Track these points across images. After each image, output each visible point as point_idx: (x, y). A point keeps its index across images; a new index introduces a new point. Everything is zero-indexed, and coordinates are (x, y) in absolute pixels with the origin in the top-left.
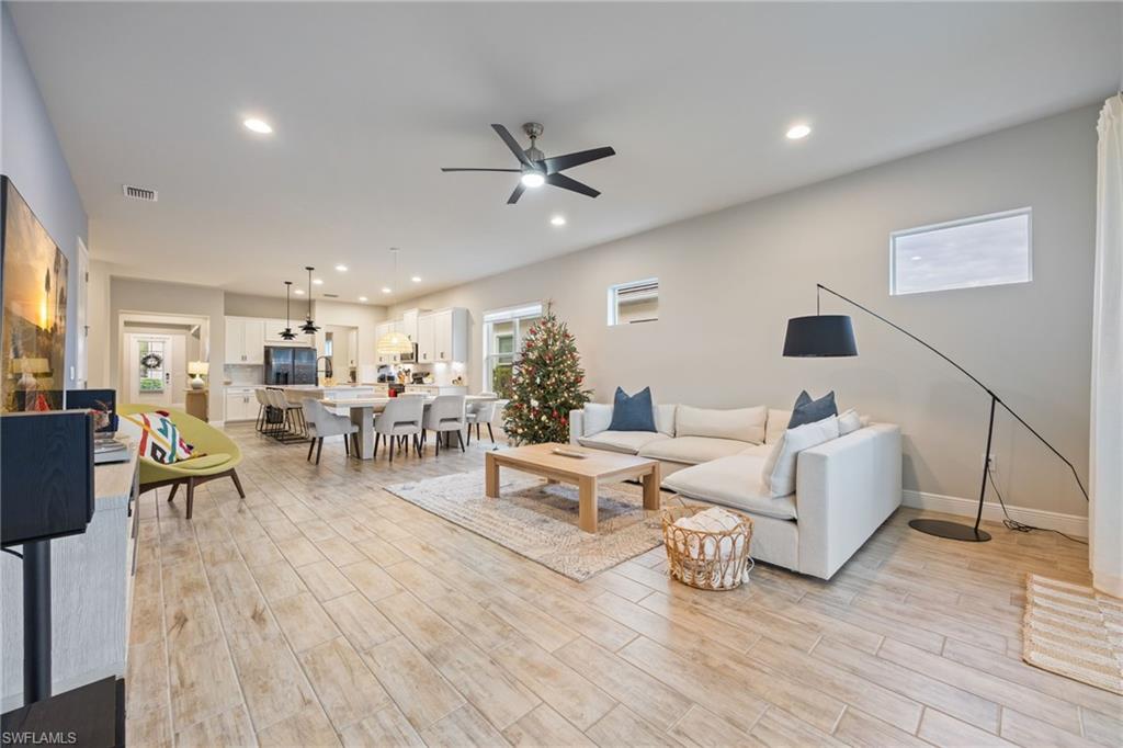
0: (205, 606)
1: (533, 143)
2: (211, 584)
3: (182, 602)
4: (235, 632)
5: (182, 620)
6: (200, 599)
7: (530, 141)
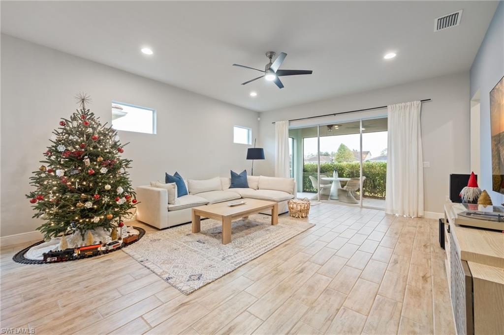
0: (412, 278)
1: (271, 61)
2: (405, 289)
3: (423, 288)
4: (406, 262)
5: (424, 278)
6: (413, 284)
7: (269, 60)
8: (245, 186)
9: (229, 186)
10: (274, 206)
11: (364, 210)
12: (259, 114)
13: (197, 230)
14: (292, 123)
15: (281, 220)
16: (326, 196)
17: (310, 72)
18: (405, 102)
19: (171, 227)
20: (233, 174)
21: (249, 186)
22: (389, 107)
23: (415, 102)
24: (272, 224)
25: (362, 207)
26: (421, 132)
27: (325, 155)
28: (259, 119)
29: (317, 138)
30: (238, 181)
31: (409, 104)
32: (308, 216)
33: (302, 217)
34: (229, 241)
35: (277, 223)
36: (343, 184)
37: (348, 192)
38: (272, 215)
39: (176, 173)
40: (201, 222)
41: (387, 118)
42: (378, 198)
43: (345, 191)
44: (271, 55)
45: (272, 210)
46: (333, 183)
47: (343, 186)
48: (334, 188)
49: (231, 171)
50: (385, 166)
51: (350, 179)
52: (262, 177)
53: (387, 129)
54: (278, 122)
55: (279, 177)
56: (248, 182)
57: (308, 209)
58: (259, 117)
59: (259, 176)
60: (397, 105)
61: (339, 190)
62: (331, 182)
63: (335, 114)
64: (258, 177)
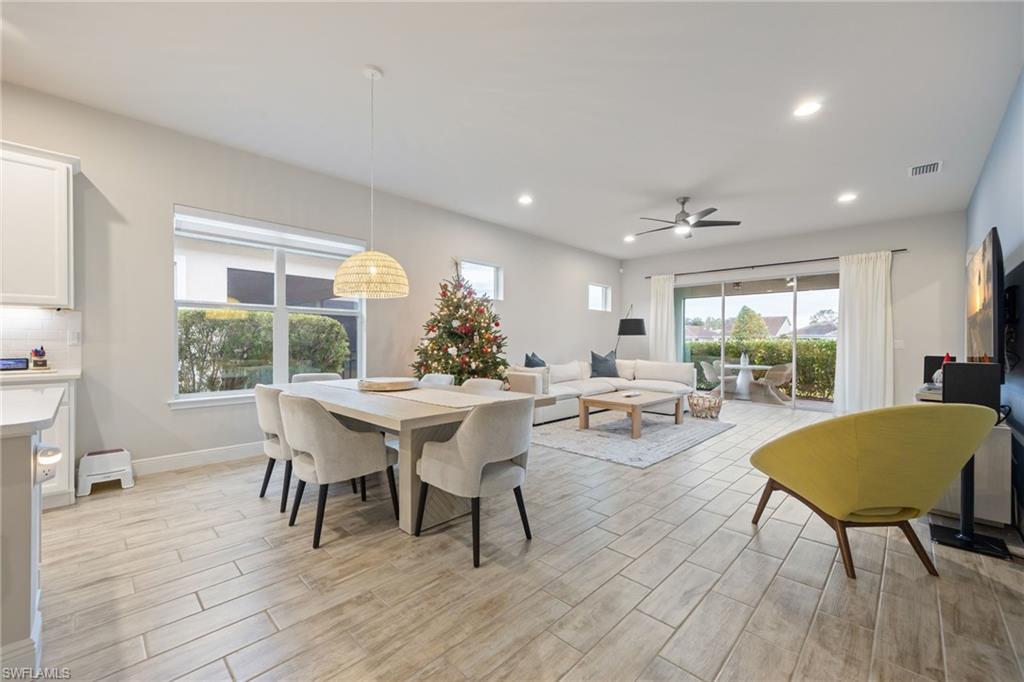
1: (683, 208)
7: (681, 206)
8: (613, 374)
9: (589, 375)
10: (679, 399)
11: (797, 411)
12: (621, 263)
13: (586, 426)
14: (678, 278)
15: (687, 420)
16: (732, 394)
17: (738, 223)
18: (868, 252)
19: (545, 423)
20: (595, 357)
21: (619, 373)
22: (842, 259)
23: (882, 253)
24: (676, 423)
25: (795, 408)
26: (892, 298)
27: (695, 324)
28: (621, 271)
29: (720, 298)
30: (602, 367)
31: (873, 255)
32: (719, 416)
33: (712, 417)
34: (639, 436)
35: (682, 422)
36: (758, 375)
37: (767, 387)
38: (676, 415)
39: (533, 354)
40: (590, 416)
41: (838, 275)
42: (815, 399)
43: (762, 386)
44: (684, 201)
45: (677, 405)
46: (740, 374)
47: (756, 379)
48: (741, 381)
49: (592, 353)
50: (832, 347)
51: (770, 367)
52: (639, 362)
53: (838, 284)
54: (657, 277)
55: (656, 360)
56: (618, 368)
57: (720, 407)
58: (621, 267)
59: (634, 359)
60: (855, 257)
61: (752, 385)
62: (736, 372)
63: (753, 267)
64: (634, 362)
